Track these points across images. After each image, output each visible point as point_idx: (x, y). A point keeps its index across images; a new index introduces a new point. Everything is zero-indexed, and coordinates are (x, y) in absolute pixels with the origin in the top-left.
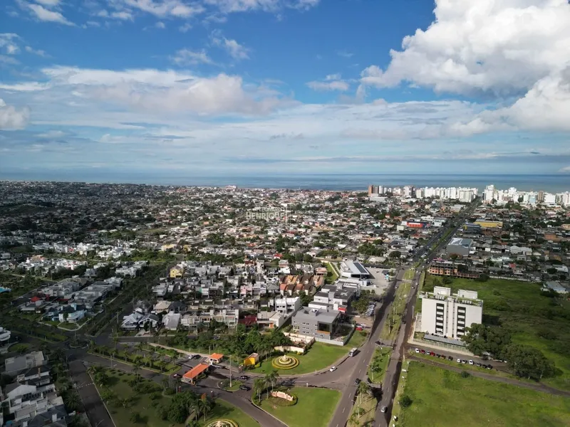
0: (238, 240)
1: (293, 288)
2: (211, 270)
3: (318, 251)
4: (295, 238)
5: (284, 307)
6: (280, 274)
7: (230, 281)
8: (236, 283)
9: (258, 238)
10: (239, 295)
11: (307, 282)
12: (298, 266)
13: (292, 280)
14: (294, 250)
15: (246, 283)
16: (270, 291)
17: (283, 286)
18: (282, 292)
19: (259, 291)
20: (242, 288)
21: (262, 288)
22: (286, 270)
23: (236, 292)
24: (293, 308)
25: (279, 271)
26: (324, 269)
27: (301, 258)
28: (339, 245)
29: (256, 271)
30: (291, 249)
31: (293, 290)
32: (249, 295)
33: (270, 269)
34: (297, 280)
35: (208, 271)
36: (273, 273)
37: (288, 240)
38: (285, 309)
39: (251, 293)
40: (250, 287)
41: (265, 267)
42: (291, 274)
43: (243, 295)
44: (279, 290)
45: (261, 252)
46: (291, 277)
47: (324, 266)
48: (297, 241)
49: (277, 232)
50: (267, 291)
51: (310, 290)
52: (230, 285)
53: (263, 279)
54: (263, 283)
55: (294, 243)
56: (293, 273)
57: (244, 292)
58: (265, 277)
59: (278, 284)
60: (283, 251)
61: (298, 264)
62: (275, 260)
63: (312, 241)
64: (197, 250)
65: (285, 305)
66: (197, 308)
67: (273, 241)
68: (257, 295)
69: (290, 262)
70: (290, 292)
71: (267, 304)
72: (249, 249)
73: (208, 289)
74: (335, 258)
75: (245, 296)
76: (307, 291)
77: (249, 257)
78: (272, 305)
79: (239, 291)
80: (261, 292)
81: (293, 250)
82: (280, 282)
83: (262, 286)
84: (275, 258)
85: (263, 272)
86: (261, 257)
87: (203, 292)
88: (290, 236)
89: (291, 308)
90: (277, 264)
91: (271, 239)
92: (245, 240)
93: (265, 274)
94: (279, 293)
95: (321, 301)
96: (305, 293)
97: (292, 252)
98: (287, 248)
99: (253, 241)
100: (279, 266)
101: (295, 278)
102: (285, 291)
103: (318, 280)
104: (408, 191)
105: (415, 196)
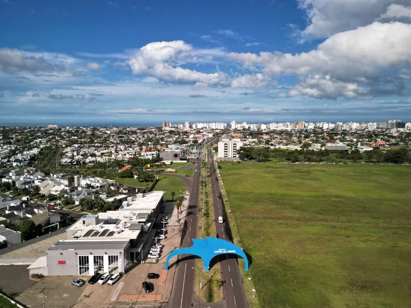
104: (187, 125)
105: (192, 128)
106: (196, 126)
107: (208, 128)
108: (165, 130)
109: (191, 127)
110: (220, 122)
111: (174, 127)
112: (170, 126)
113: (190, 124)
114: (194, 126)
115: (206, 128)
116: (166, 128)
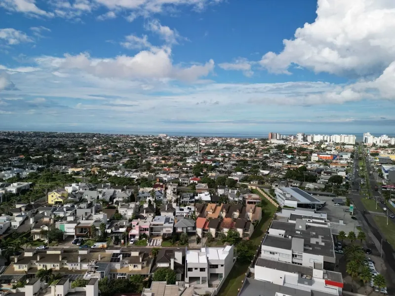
0: (156, 166)
1: (218, 224)
2: (104, 195)
3: (240, 176)
4: (213, 165)
5: (202, 270)
6: (197, 201)
7: (121, 211)
8: (130, 213)
9: (176, 164)
10: (127, 237)
11: (236, 214)
12: (220, 192)
13: (214, 211)
14: (214, 174)
15: (144, 215)
16: (179, 230)
17: (201, 221)
18: (199, 231)
19: (162, 229)
20: (134, 223)
21: (167, 224)
22: (205, 196)
23: (122, 230)
24: (220, 270)
25: (196, 198)
26: (255, 196)
27: (223, 182)
28: (261, 171)
29: (165, 196)
30: (210, 174)
31: (218, 229)
32: (145, 235)
33: (184, 194)
34: (222, 211)
35: (100, 196)
36: (187, 199)
37: (206, 166)
38: (205, 274)
39: (148, 233)
40: (148, 221)
41: (178, 193)
42: (212, 202)
43: (134, 236)
44: (195, 228)
45: (177, 176)
46: (214, 205)
47: (252, 191)
48: (216, 166)
49: (196, 160)
50: (175, 229)
51: (245, 228)
52: (120, 217)
53: (171, 209)
54: (170, 215)
55: (213, 169)
56: (215, 199)
57: (135, 231)
58: (174, 205)
59: (193, 218)
60: (202, 175)
61: (220, 188)
62: (192, 184)
63: (231, 167)
64: (105, 173)
65: (206, 266)
66: (24, 268)
67: (191, 167)
68: (158, 236)
69: (210, 186)
70: (213, 231)
71: (169, 261)
72: (164, 173)
73: (74, 225)
74: (263, 183)
75: (137, 237)
76: (240, 231)
77: (161, 180)
78: (180, 261)
79: (130, 228)
80: (164, 231)
81: (212, 174)
82: (197, 214)
83: (167, 220)
84: (192, 181)
85: (174, 199)
86: (175, 181)
87: (66, 230)
88: (209, 163)
89: (217, 271)
90: (194, 188)
91: (189, 165)
92: (162, 166)
93: (177, 201)
94: (195, 234)
95: (275, 258)
96: (237, 234)
97: (212, 176)
98: (205, 173)
99: (170, 166)
100: (197, 191)
101: (219, 208)
102: (204, 230)
103: (254, 212)
104: (300, 137)
105: (307, 141)
106: (312, 138)
107: (328, 141)
108: (271, 143)
109: (305, 139)
110: (348, 134)
111: (283, 139)
112: (278, 138)
113: (304, 135)
114: (309, 139)
115: (327, 141)
116: (273, 141)
